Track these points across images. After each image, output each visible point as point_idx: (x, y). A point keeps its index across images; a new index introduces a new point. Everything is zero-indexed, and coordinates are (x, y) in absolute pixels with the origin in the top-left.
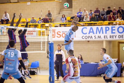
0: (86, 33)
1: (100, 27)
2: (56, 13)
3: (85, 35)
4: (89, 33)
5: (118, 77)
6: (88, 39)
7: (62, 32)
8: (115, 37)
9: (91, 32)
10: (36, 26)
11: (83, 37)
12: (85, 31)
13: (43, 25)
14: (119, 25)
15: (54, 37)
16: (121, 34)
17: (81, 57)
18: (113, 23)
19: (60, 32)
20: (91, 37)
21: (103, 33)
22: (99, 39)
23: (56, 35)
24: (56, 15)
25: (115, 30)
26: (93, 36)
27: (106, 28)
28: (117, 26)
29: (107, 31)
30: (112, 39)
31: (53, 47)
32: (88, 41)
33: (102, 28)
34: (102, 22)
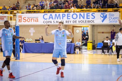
0: (47, 19)
1: (58, 14)
2: (22, 3)
3: (46, 20)
4: (49, 19)
5: (72, 54)
6: (48, 23)
7: (28, 18)
8: (70, 22)
9: (51, 18)
10: (6, 13)
11: (44, 22)
12: (46, 17)
13: (12, 12)
14: (73, 12)
15: (21, 22)
16: (75, 20)
17: (42, 38)
18: (68, 11)
19: (26, 18)
20: (51, 22)
21: (60, 19)
22: (57, 23)
23: (23, 20)
24: (23, 4)
25: (70, 16)
26: (52, 21)
27: (63, 14)
28: (72, 13)
29: (64, 18)
30: (68, 23)
31: (19, 29)
32: (49, 25)
33: (59, 15)
34: (60, 10)
